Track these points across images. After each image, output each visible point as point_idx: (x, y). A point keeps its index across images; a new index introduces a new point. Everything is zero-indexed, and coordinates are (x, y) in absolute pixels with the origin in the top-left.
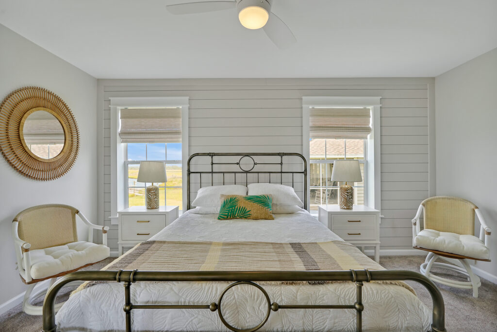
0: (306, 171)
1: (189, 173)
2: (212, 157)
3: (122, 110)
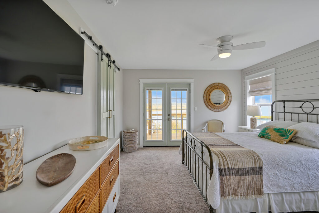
1: (272, 112)
2: (284, 103)
3: (250, 81)
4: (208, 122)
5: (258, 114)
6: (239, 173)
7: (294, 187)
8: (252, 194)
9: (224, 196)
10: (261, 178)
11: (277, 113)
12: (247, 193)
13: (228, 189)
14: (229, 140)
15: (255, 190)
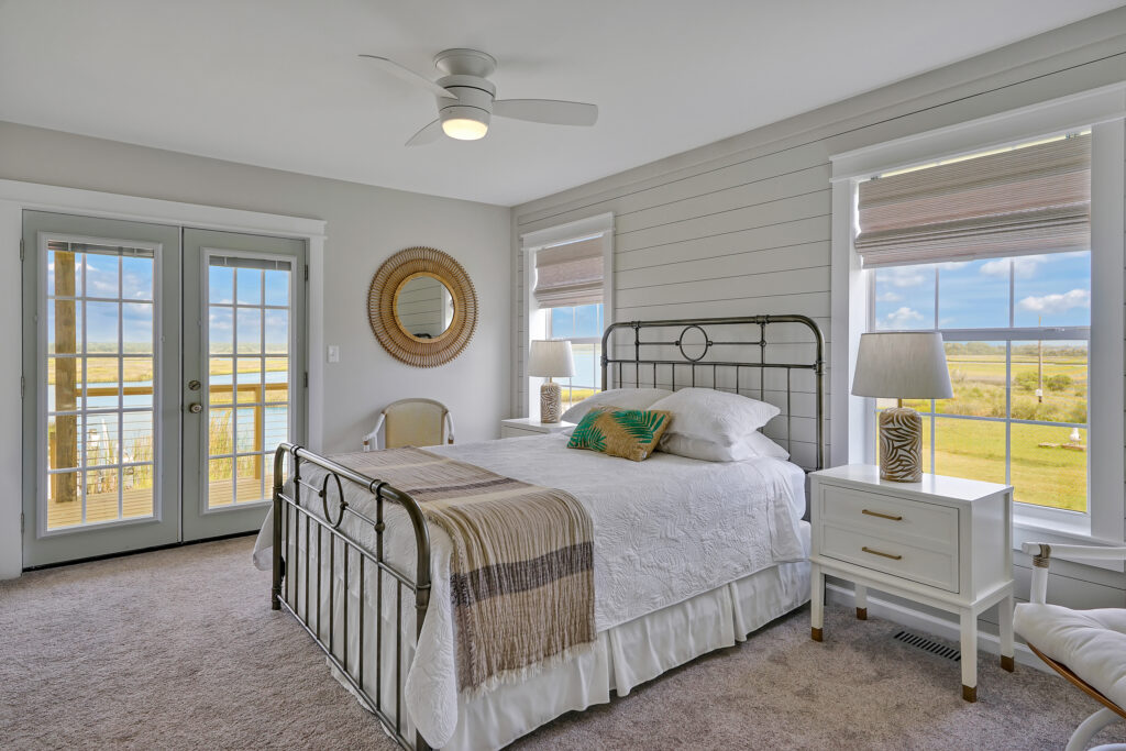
0: (820, 364)
1: (605, 362)
2: (637, 330)
3: (538, 252)
4: (387, 412)
5: (563, 371)
6: (524, 578)
7: (671, 589)
8: (563, 648)
9: (471, 683)
10: (588, 582)
11: (618, 364)
12: (549, 647)
13: (487, 652)
14: (477, 468)
15: (573, 628)
